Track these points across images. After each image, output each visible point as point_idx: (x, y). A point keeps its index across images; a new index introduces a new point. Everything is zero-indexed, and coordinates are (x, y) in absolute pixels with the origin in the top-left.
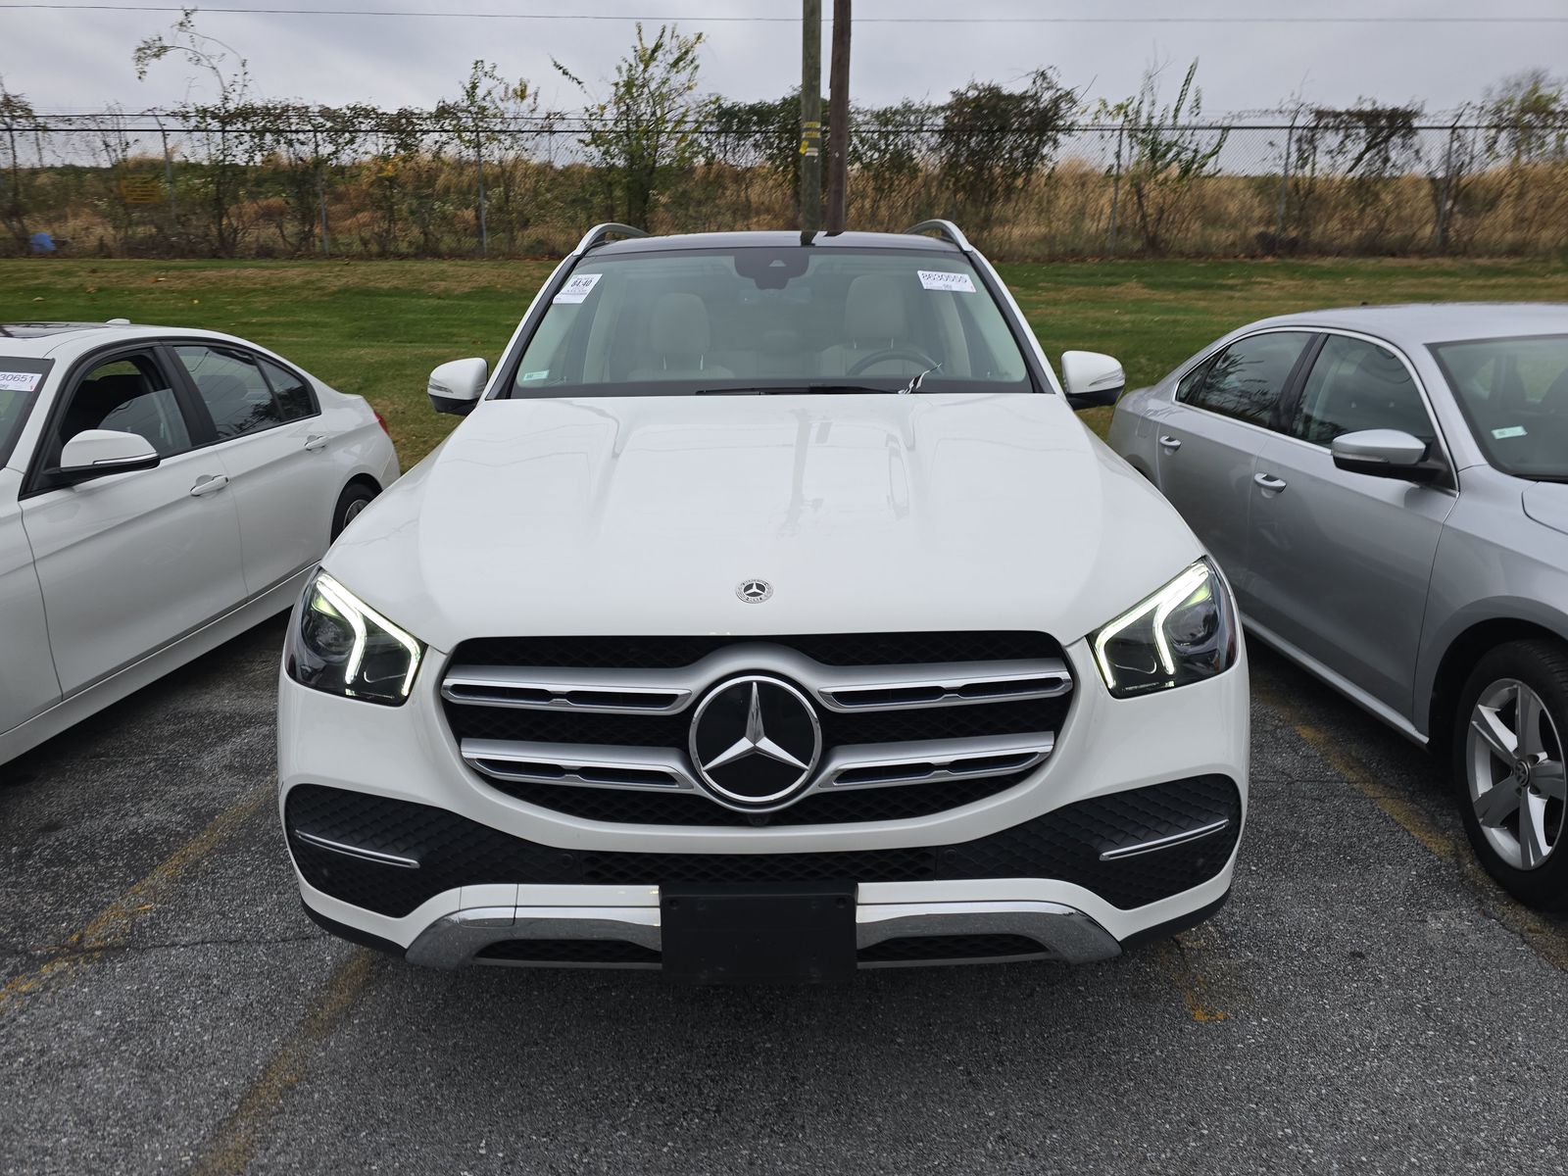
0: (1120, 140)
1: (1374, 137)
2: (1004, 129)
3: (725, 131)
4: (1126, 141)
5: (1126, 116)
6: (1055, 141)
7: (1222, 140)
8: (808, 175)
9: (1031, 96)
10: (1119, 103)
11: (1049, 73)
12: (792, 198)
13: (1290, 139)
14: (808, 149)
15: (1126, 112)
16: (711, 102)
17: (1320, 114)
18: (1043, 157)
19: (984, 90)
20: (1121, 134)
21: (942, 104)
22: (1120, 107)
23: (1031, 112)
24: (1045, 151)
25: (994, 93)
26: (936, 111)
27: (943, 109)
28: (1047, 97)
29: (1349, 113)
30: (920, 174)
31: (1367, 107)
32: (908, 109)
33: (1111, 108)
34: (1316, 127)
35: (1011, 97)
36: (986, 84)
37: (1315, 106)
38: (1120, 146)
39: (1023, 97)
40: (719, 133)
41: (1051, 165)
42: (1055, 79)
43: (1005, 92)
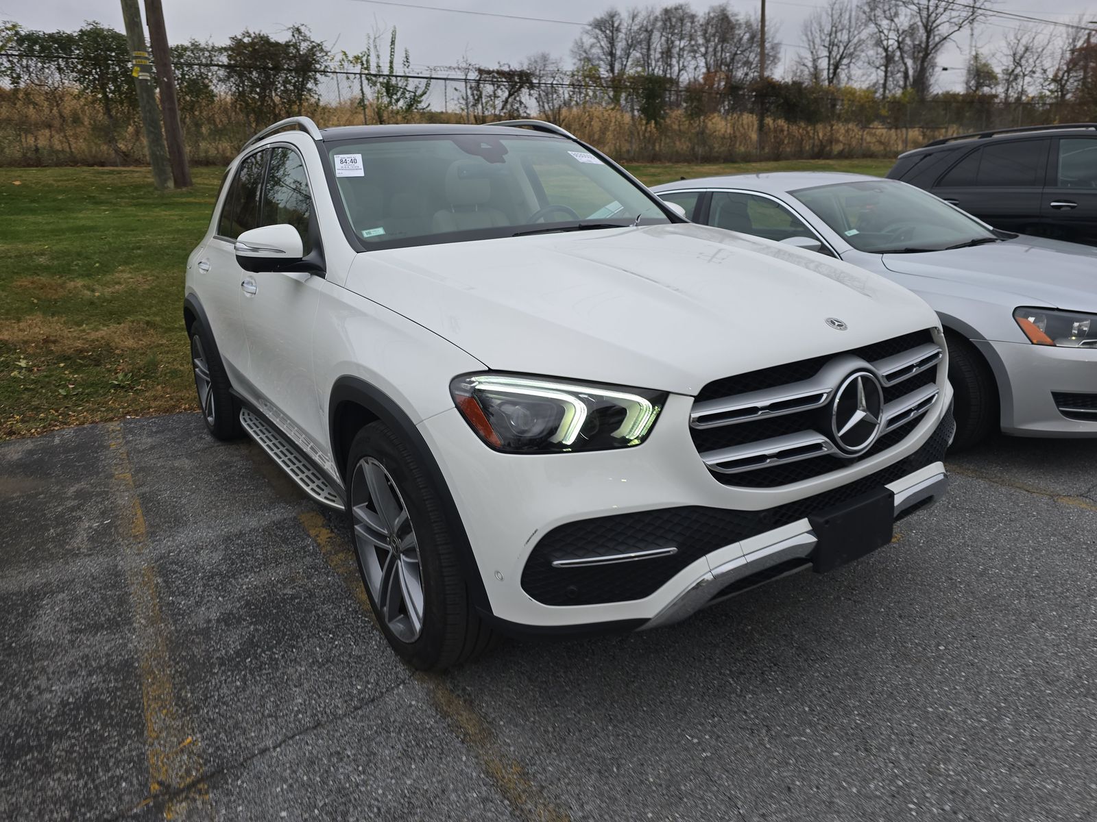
0: (361, 82)
1: (513, 87)
2: (277, 68)
3: (29, 54)
4: (365, 82)
5: (363, 64)
6: (315, 80)
7: (428, 85)
8: (145, 95)
9: (292, 45)
10: (356, 55)
11: (303, 29)
12: (104, 114)
13: (466, 86)
14: (140, 74)
15: (362, 62)
16: (7, 29)
17: (481, 71)
18: (310, 90)
19: (256, 37)
20: (361, 77)
21: (224, 46)
22: (357, 58)
23: (295, 57)
24: (309, 85)
25: (265, 40)
26: (221, 50)
27: (225, 49)
28: (304, 47)
29: (498, 72)
30: (215, 98)
31: (506, 69)
32: (195, 47)
33: (351, 58)
34: (479, 80)
35: (277, 44)
36: (257, 33)
37: (477, 66)
38: (361, 86)
39: (287, 45)
40: (21, 56)
41: (316, 97)
42: (308, 34)
43: (272, 40)
